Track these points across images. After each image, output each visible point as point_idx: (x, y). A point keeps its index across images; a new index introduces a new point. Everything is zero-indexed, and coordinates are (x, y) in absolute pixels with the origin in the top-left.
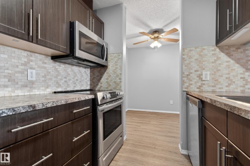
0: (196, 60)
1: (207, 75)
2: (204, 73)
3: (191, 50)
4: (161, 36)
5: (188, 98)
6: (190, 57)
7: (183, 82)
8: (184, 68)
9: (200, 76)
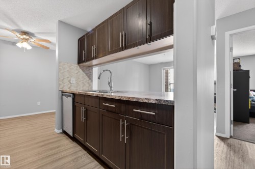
0: (68, 71)
1: (73, 81)
2: (72, 79)
3: (64, 64)
4: (31, 40)
5: (63, 95)
6: (64, 68)
7: (60, 85)
8: (60, 75)
9: (69, 81)
